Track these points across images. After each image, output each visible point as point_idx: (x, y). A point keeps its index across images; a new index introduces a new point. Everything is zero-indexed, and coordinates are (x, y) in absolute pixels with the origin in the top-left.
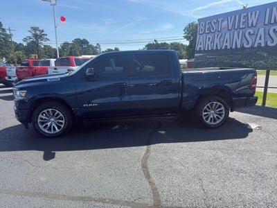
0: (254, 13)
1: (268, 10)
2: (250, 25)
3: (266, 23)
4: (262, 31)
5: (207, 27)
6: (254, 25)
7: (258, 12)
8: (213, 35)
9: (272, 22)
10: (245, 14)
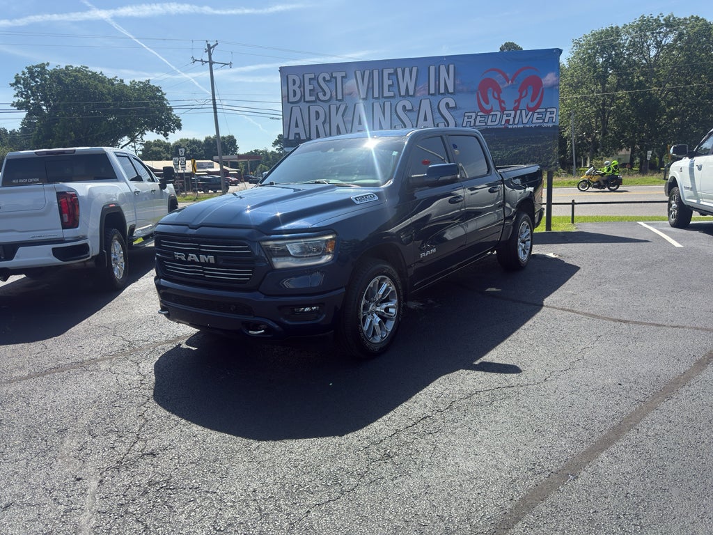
0: (407, 70)
1: (432, 69)
2: (403, 93)
3: (432, 91)
4: (426, 105)
5: (308, 87)
6: (411, 93)
7: (415, 70)
8: (326, 106)
9: (442, 91)
10: (392, 71)
